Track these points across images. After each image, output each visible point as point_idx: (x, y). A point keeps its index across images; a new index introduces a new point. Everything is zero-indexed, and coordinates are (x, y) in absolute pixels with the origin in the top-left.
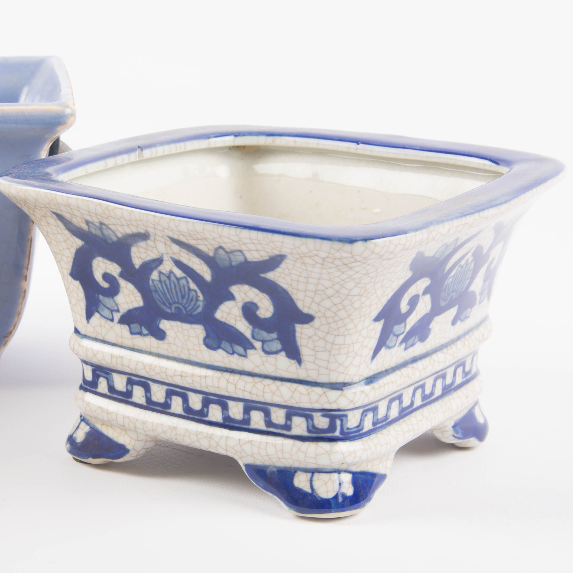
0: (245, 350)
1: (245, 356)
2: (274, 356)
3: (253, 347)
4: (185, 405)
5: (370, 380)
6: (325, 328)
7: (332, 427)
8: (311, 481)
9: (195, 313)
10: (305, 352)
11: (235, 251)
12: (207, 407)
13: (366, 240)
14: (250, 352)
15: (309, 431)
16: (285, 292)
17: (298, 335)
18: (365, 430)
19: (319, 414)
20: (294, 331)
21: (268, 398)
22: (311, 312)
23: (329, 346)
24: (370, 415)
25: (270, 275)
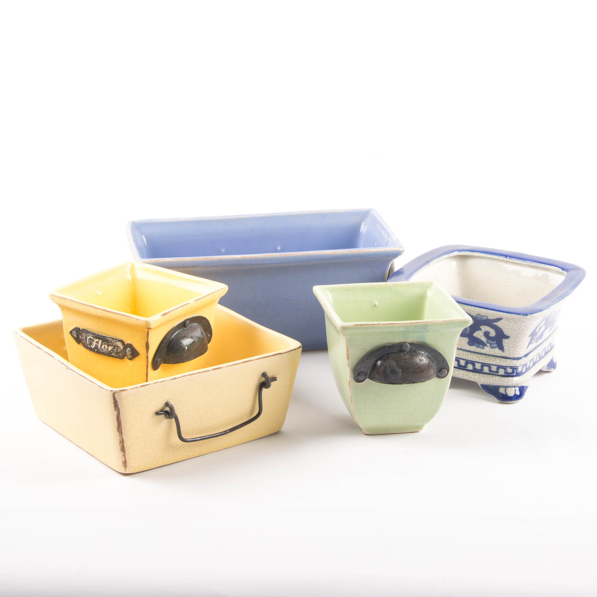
0: (484, 346)
1: (483, 348)
2: (494, 349)
3: (486, 346)
4: (458, 364)
5: (526, 356)
6: (513, 340)
7: (513, 372)
8: (505, 390)
9: (466, 334)
10: (505, 348)
11: (484, 316)
12: (467, 365)
13: (531, 314)
14: (485, 347)
15: (505, 373)
16: (501, 329)
17: (503, 342)
18: (523, 372)
19: (509, 368)
20: (502, 341)
21: (491, 362)
22: (509, 335)
23: (514, 346)
24: (525, 367)
25: (496, 324)
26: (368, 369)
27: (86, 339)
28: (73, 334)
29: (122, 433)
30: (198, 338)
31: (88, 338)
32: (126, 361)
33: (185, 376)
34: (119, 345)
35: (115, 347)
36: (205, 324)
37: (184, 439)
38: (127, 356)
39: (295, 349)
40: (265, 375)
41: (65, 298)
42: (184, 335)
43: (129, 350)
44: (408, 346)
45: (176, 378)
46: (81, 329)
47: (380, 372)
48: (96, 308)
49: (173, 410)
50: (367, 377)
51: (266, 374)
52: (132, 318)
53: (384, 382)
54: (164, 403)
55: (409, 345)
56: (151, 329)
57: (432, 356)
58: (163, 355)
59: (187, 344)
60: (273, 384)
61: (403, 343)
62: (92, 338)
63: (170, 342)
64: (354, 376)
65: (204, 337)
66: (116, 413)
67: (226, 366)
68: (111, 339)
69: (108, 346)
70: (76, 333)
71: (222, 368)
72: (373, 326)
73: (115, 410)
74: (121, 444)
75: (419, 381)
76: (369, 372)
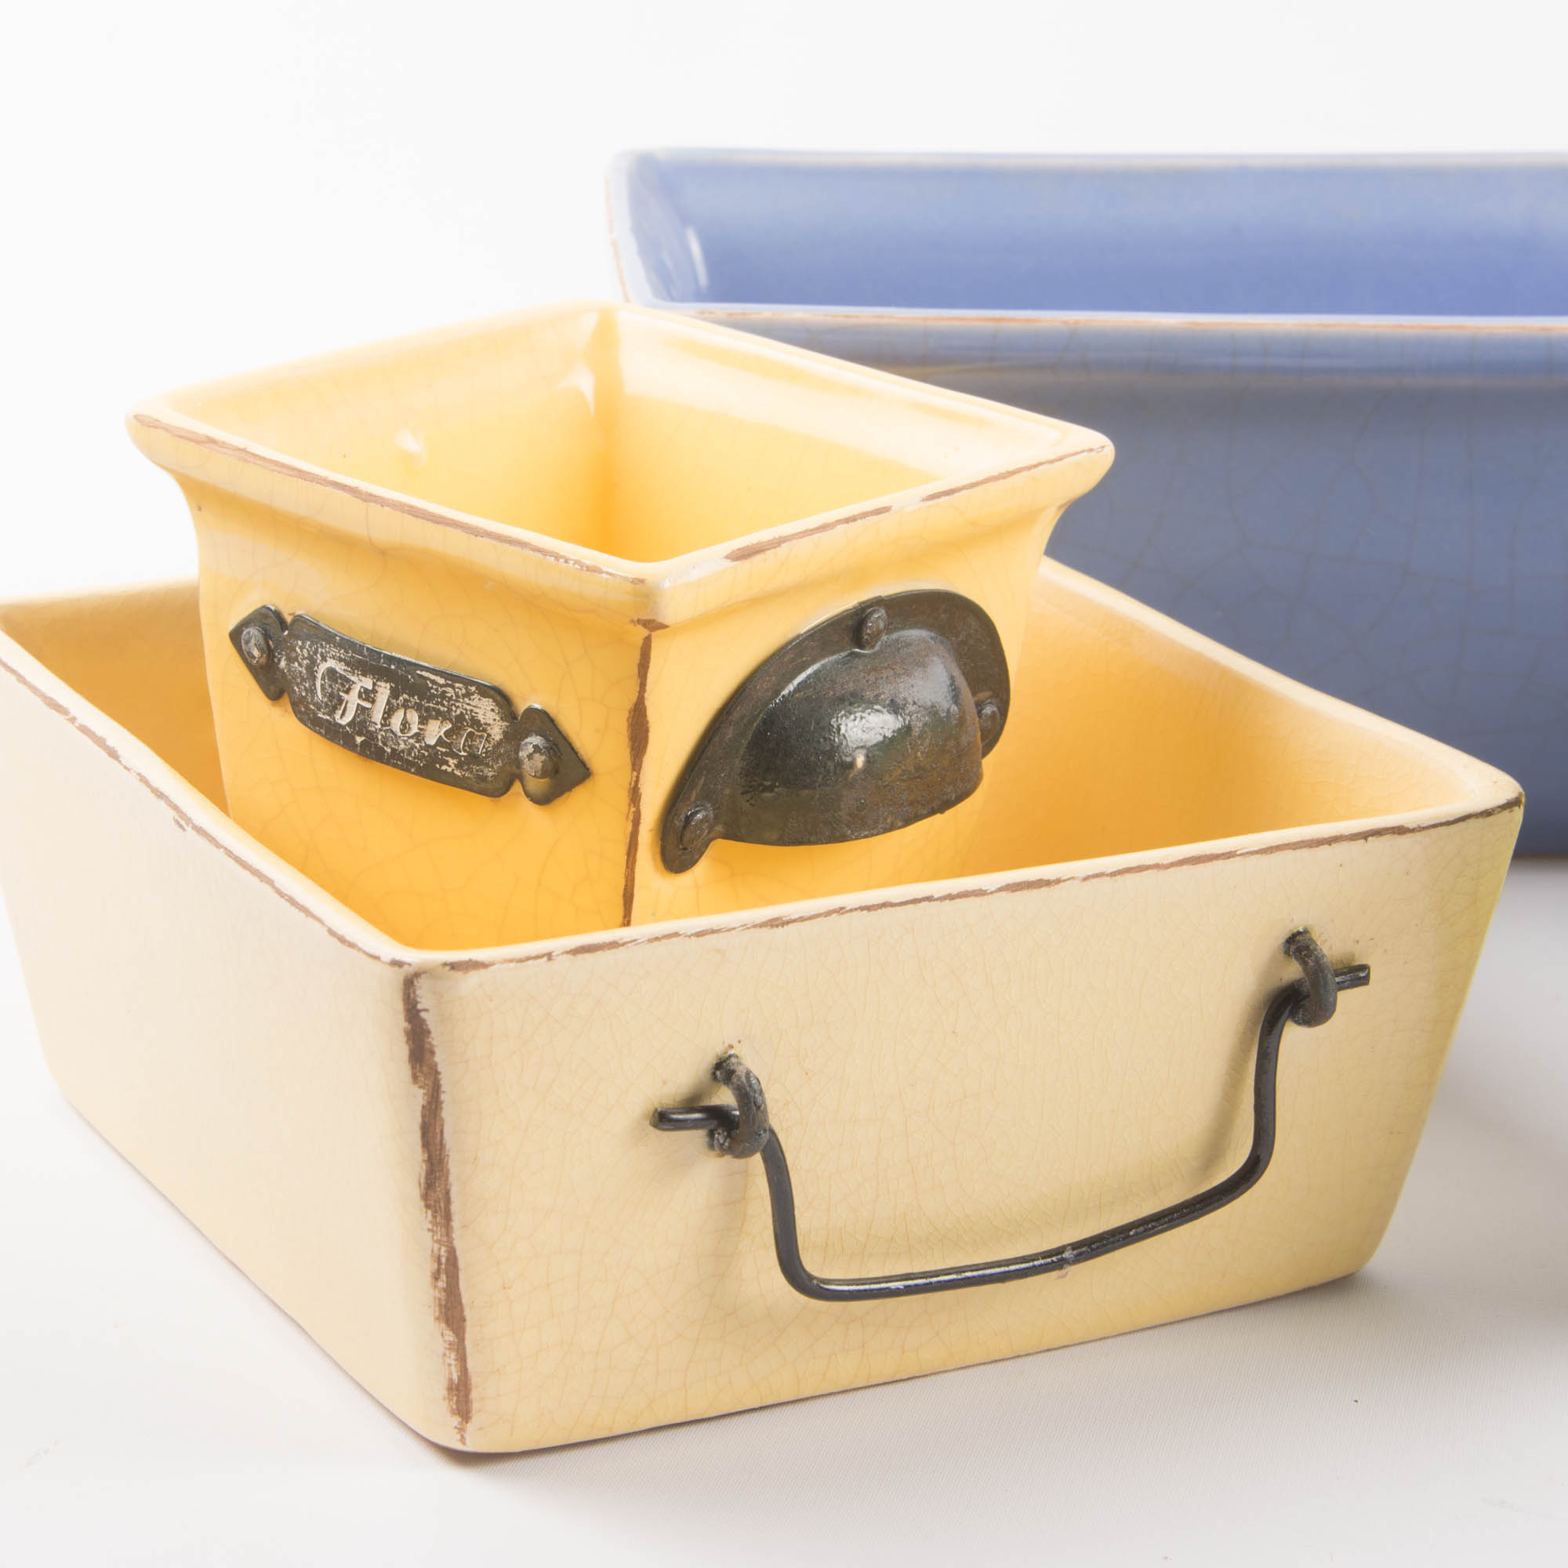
27: (312, 676)
28: (247, 642)
29: (448, 1217)
30: (933, 711)
31: (323, 667)
32: (519, 808)
33: (840, 911)
34: (480, 717)
35: (459, 723)
36: (971, 642)
37: (811, 1277)
38: (521, 778)
39: (1487, 813)
40: (1307, 947)
41: (212, 441)
42: (851, 687)
43: (536, 747)
45: (788, 922)
46: (289, 619)
48: (369, 498)
49: (758, 1108)
51: (1311, 939)
52: (557, 557)
54: (710, 1059)
56: (663, 626)
58: (727, 791)
59: (865, 737)
60: (1347, 1000)
62: (340, 668)
63: (770, 721)
65: (962, 711)
66: (419, 1096)
67: (1083, 875)
68: (441, 681)
69: (423, 721)
70: (262, 641)
71: (1058, 881)
73: (415, 1078)
74: (442, 1284)
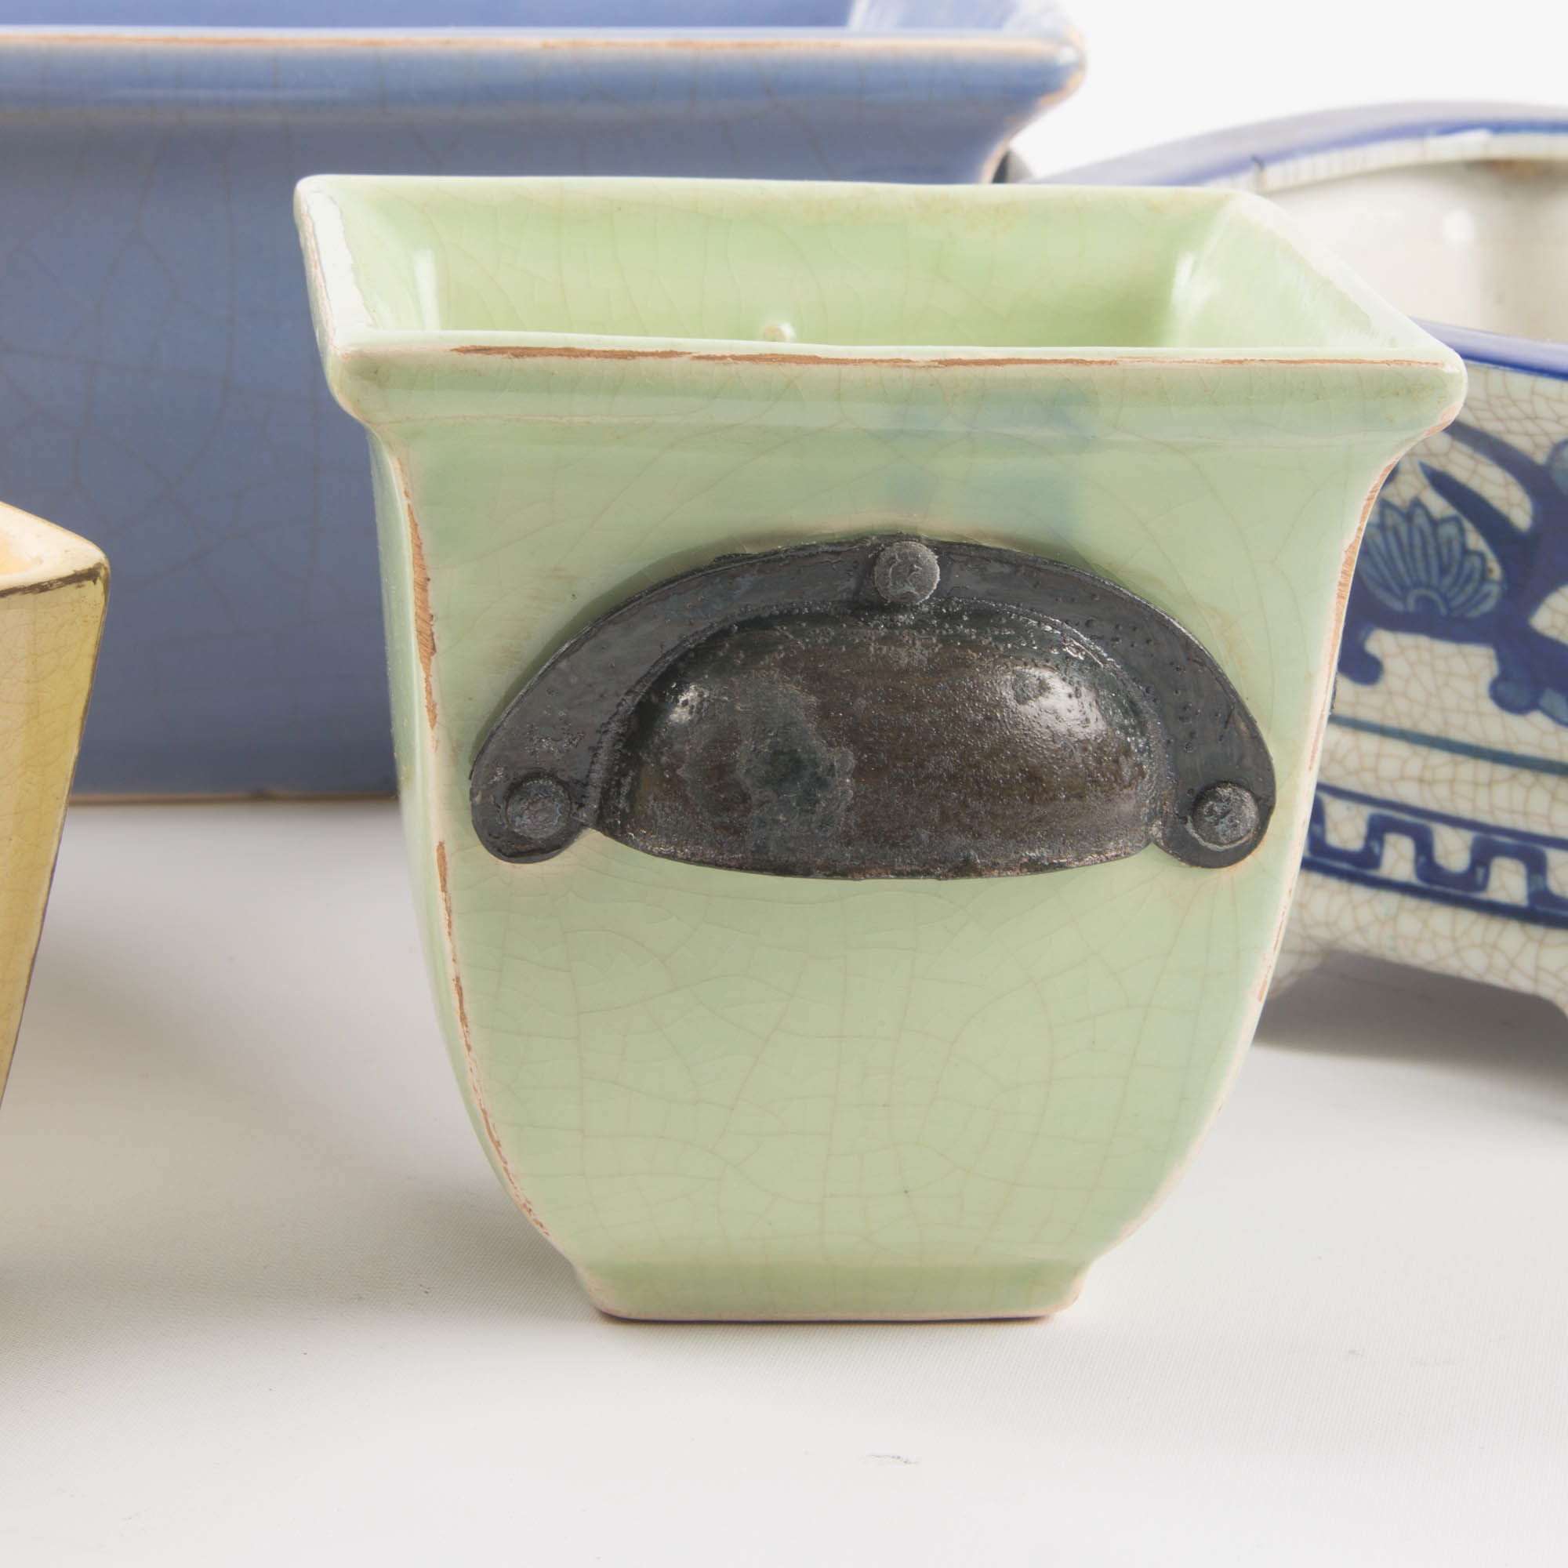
26: (594, 750)
44: (928, 570)
47: (679, 772)
50: (584, 815)
53: (711, 853)
55: (932, 558)
57: (1127, 665)
61: (880, 537)
64: (478, 799)
72: (622, 363)
75: (1001, 861)
76: (598, 776)
